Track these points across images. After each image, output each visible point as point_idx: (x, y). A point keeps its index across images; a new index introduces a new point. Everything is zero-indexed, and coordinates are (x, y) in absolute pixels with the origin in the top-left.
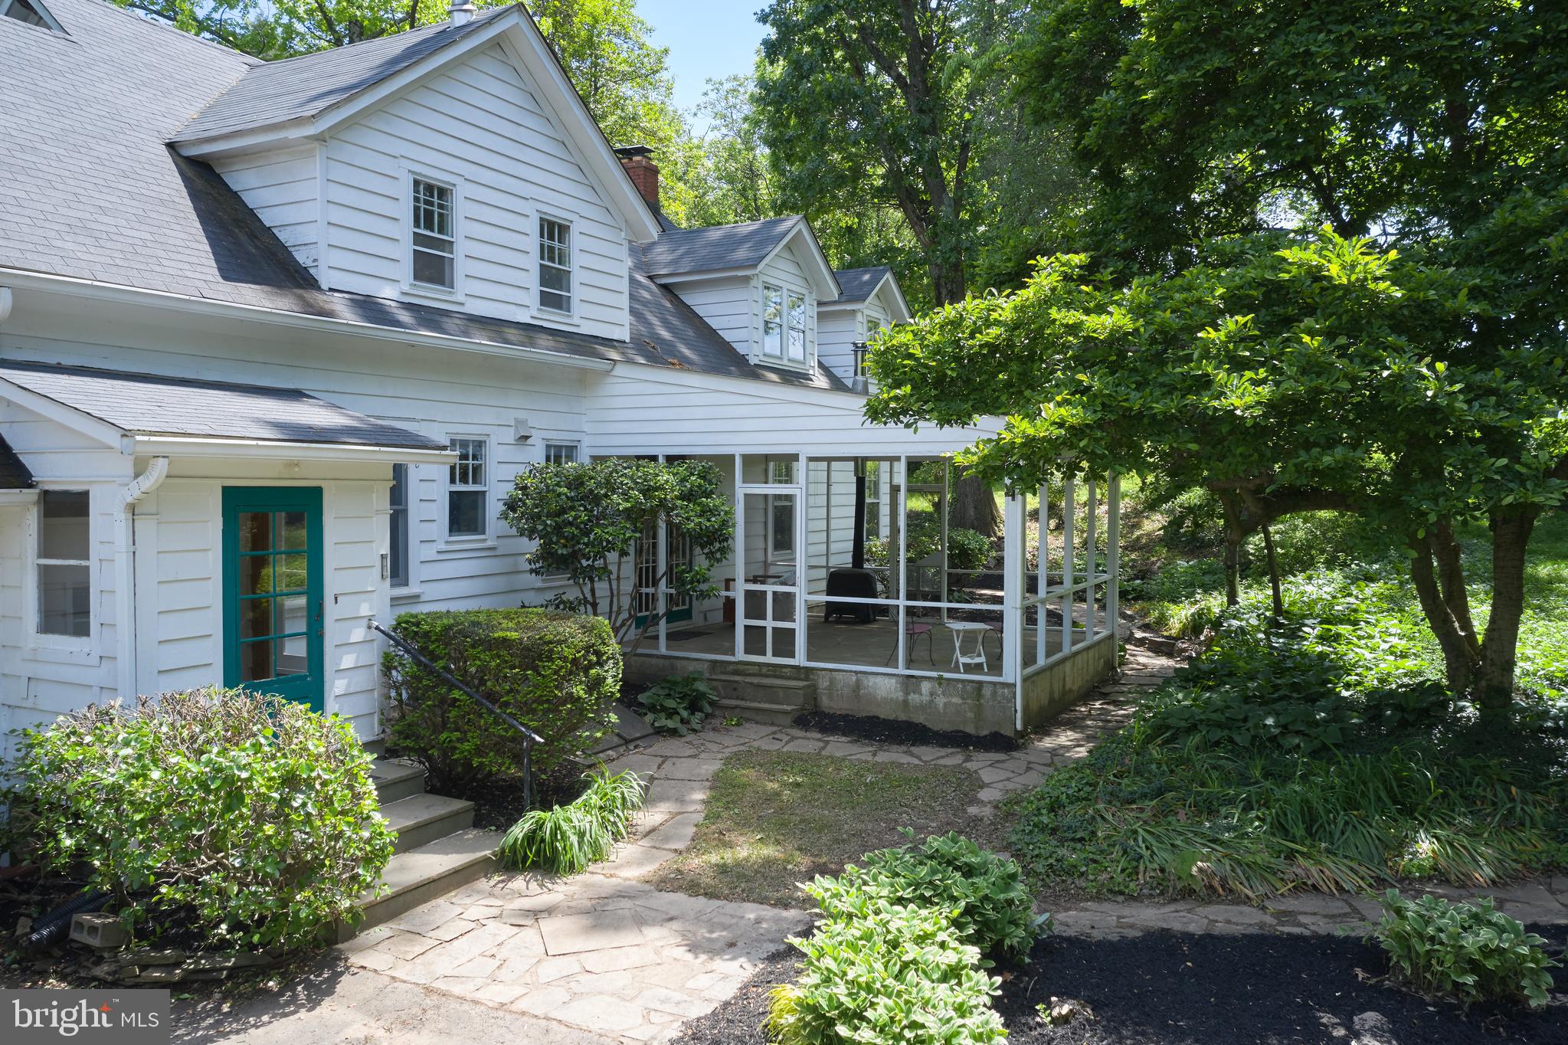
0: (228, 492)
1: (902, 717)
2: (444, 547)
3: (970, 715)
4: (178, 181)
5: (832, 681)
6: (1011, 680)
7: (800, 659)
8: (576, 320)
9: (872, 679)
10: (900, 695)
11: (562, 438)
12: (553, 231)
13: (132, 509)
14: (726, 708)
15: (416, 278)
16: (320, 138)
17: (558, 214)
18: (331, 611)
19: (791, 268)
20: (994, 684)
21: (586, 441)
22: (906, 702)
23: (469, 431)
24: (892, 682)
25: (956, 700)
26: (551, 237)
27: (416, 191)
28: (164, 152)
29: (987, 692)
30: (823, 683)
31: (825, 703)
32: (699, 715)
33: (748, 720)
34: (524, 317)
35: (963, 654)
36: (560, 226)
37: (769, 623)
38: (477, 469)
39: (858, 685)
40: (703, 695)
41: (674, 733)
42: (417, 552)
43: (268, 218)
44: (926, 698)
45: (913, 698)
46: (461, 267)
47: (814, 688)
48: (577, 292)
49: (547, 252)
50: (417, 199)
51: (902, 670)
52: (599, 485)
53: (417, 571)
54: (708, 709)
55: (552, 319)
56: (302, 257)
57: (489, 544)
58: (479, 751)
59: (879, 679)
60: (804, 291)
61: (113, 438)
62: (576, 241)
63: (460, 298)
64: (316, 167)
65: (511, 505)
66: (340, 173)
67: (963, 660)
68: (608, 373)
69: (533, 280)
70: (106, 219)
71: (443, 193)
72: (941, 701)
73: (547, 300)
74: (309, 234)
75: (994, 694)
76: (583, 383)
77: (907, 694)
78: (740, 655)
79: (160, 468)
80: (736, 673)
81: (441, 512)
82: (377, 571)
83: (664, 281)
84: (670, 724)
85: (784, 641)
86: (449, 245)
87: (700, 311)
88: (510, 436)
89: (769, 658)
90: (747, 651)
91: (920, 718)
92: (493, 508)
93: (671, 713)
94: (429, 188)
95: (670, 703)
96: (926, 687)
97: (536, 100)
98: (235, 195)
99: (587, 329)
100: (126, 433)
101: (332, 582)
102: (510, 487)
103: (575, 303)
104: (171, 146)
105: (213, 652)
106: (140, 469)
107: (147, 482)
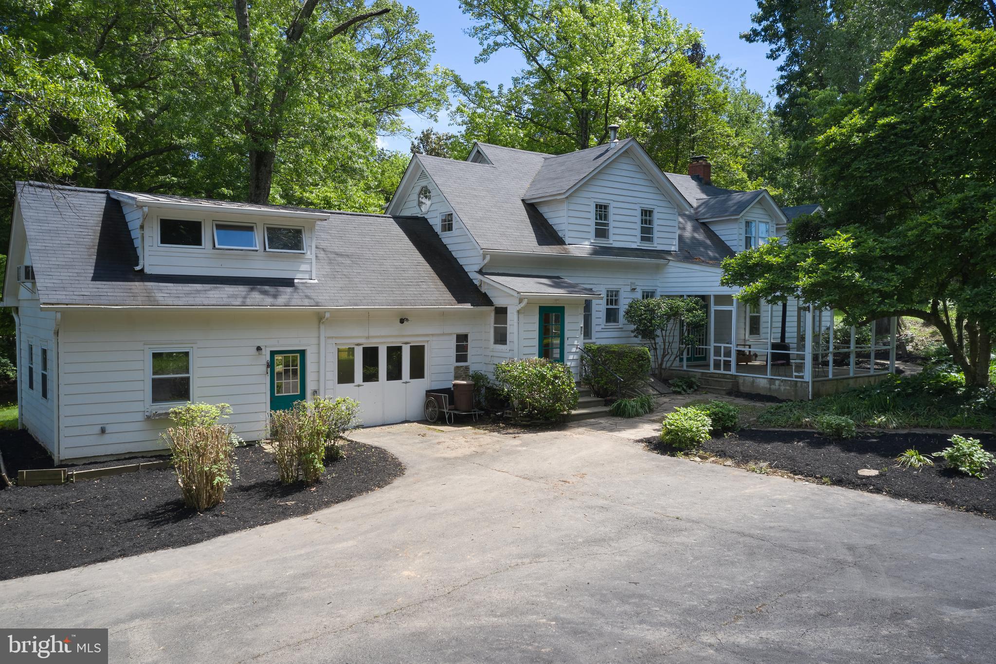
0: (540, 308)
1: (769, 394)
2: (604, 327)
3: (793, 393)
4: (525, 213)
5: (744, 380)
6: (807, 380)
7: (733, 371)
8: (655, 245)
9: (758, 380)
10: (768, 386)
11: (648, 289)
12: (647, 214)
13: (518, 312)
14: (703, 388)
15: (596, 237)
16: (567, 198)
17: (647, 207)
18: (567, 343)
19: (761, 211)
20: (802, 382)
21: (659, 290)
22: (770, 389)
23: (613, 287)
24: (765, 381)
25: (788, 388)
26: (646, 215)
27: (596, 208)
28: (521, 203)
29: (799, 385)
30: (741, 381)
31: (742, 388)
32: (692, 390)
33: (710, 392)
34: (634, 246)
35: (795, 372)
36: (650, 211)
37: (722, 358)
38: (616, 301)
39: (753, 382)
40: (695, 383)
41: (679, 393)
42: (595, 328)
43: (551, 222)
44: (777, 387)
45: (773, 387)
46: (612, 231)
47: (738, 383)
48: (656, 234)
49: (644, 221)
50: (596, 211)
51: (769, 376)
52: (655, 306)
53: (594, 335)
54: (696, 388)
55: (646, 246)
56: (560, 234)
57: (620, 326)
58: (606, 383)
59: (761, 380)
60: (768, 221)
61: (515, 294)
62: (656, 216)
63: (611, 242)
64: (565, 206)
65: (627, 313)
66: (572, 207)
67: (795, 374)
68: (666, 265)
69: (638, 233)
70: (509, 230)
71: (606, 207)
72: (782, 388)
73: (643, 239)
74: (563, 227)
75: (801, 386)
76: (658, 268)
77: (770, 385)
78: (712, 370)
79: (525, 301)
80: (710, 377)
81: (603, 315)
82: (579, 331)
83: (702, 221)
84: (679, 390)
85: (727, 365)
86: (607, 225)
87: (717, 233)
88: (628, 288)
89: (722, 371)
90: (715, 369)
91: (775, 395)
92: (622, 313)
93: (678, 386)
94: (601, 206)
95: (680, 384)
96: (777, 382)
97: (641, 168)
98: (541, 215)
99: (660, 248)
100: (518, 293)
101: (567, 334)
102: (627, 307)
103: (655, 239)
104: (523, 200)
105: (536, 350)
106: (521, 301)
107: (522, 305)
